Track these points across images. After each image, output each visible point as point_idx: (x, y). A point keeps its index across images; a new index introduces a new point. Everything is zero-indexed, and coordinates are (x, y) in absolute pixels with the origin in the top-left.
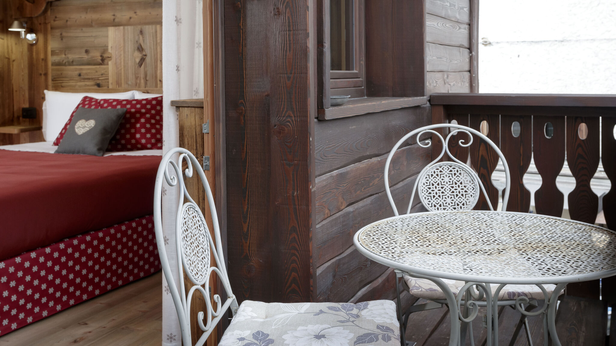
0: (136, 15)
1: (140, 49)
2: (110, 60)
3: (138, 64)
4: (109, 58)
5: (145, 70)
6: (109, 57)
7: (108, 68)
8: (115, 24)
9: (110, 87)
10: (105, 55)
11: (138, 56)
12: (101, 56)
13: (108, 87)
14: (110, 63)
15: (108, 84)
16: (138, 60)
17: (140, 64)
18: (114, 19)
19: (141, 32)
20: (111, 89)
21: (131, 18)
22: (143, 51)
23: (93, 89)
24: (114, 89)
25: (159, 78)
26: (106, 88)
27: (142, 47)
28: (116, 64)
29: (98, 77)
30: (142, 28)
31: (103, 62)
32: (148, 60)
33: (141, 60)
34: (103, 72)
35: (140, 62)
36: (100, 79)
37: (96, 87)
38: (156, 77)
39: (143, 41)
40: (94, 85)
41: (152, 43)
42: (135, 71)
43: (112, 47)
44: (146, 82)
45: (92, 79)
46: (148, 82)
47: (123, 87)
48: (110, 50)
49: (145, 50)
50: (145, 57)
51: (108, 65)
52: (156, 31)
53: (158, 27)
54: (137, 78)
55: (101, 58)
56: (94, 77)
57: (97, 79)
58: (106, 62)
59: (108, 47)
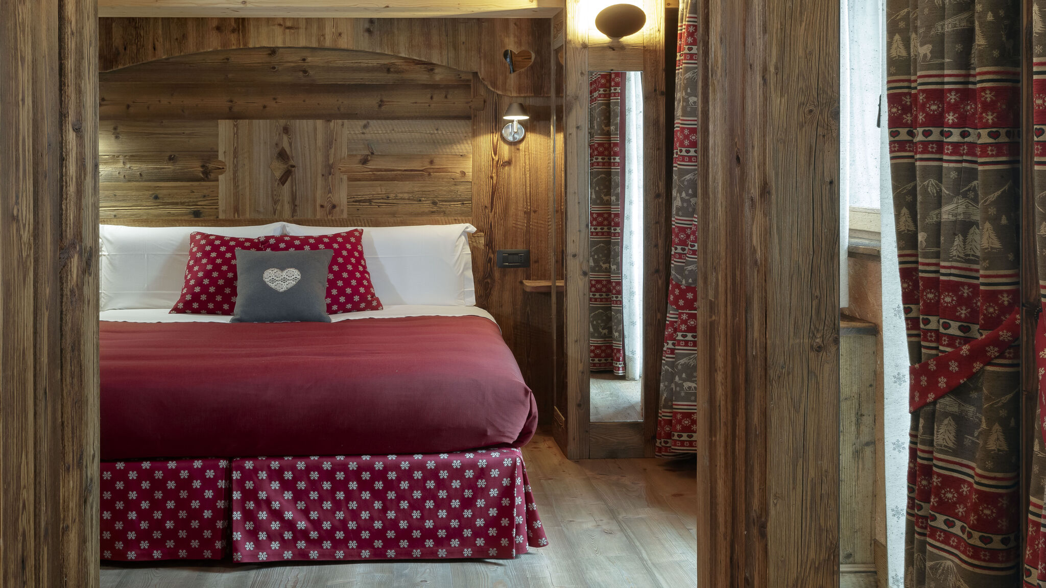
0: (276, 102)
1: (282, 156)
2: (221, 173)
3: (280, 179)
4: (220, 170)
5: (292, 191)
6: (220, 169)
7: (218, 186)
8: (234, 116)
9: (222, 216)
10: (211, 166)
11: (279, 169)
12: (203, 166)
13: (217, 217)
14: (221, 177)
15: (218, 212)
16: (278, 174)
17: (283, 180)
18: (230, 108)
19: (286, 130)
20: (223, 220)
21: (265, 107)
22: (288, 158)
23: (185, 220)
24: (229, 220)
25: (319, 202)
26: (212, 218)
27: (288, 153)
28: (234, 179)
29: (195, 200)
30: (288, 123)
31: (207, 177)
32: (298, 173)
33: (284, 174)
34: (205, 192)
35: (282, 176)
36: (199, 203)
37: (191, 217)
38: (315, 201)
39: (290, 144)
40: (186, 214)
41: (307, 147)
42: (272, 191)
43: (225, 152)
44: (294, 208)
45: (182, 204)
46: (297, 208)
47: (248, 216)
48: (221, 157)
49: (292, 157)
50: (293, 169)
51: (217, 180)
52: (315, 129)
53: (319, 123)
54: (275, 202)
55: (202, 170)
56: (187, 200)
57: (194, 204)
58: (212, 176)
59: (218, 151)
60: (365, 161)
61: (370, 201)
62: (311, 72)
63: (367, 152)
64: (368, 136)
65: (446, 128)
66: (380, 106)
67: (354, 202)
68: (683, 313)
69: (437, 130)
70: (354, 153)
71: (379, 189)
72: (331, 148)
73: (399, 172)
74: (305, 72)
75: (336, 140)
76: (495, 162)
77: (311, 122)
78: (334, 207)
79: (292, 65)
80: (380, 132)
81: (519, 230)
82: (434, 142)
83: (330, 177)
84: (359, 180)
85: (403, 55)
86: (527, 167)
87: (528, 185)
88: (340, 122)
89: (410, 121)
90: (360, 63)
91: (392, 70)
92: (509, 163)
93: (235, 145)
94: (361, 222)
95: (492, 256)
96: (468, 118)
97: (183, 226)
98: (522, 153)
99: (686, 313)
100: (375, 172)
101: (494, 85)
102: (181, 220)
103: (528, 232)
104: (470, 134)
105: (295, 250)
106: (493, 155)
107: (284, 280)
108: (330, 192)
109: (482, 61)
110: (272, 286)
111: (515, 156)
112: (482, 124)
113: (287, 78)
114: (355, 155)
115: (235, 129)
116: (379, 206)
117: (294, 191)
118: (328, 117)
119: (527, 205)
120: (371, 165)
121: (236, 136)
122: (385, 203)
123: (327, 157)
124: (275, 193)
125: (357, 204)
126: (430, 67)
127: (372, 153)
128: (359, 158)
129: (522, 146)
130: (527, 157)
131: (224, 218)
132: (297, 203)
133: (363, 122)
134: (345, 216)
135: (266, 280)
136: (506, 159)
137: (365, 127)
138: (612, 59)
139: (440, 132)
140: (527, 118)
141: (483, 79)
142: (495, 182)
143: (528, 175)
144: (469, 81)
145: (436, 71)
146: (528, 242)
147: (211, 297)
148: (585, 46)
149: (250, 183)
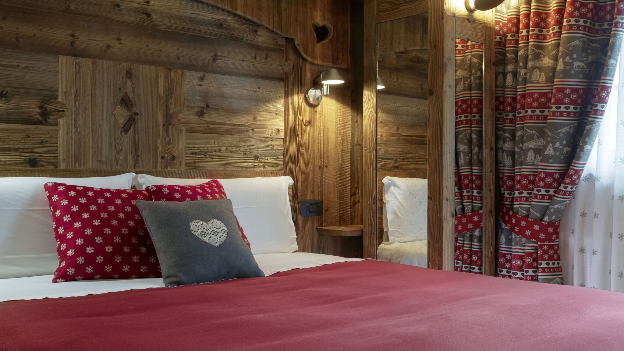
0: (120, 43)
1: (126, 102)
2: (61, 117)
3: (124, 127)
4: (60, 113)
5: (135, 140)
6: (59, 111)
7: (57, 131)
8: (74, 52)
9: (61, 166)
10: (49, 107)
11: (122, 115)
12: (41, 107)
13: (57, 167)
14: (61, 121)
15: (57, 161)
16: (121, 121)
18: (72, 44)
19: (129, 74)
20: (63, 170)
21: (108, 47)
22: (132, 105)
23: (19, 170)
24: (69, 171)
25: (159, 154)
26: (51, 168)
27: (131, 99)
28: (75, 124)
29: (31, 146)
30: (132, 67)
31: (45, 120)
32: (141, 122)
33: (127, 121)
34: (43, 137)
35: (126, 124)
36: (36, 150)
37: (25, 166)
38: (156, 151)
39: (134, 90)
40: (21, 163)
41: (150, 94)
42: (115, 140)
43: (65, 93)
44: (136, 159)
45: (16, 150)
46: (140, 159)
47: (89, 166)
48: (61, 98)
49: (135, 105)
50: (136, 117)
51: (57, 124)
52: (157, 77)
53: (161, 70)
54: (118, 152)
55: (39, 111)
56: (20, 146)
57: (29, 150)
58: (51, 119)
59: (58, 91)
60: (201, 113)
61: (205, 154)
62: (154, 17)
63: (203, 105)
64: (204, 88)
65: (266, 88)
66: (214, 60)
67: (191, 154)
68: (544, 245)
69: (259, 88)
70: (192, 104)
71: (212, 142)
72: (171, 98)
73: (229, 127)
74: (148, 15)
75: (176, 90)
76: (300, 122)
77: (153, 68)
78: (173, 158)
79: (136, 5)
80: (214, 85)
81: (316, 183)
82: (256, 100)
83: (170, 127)
84: (196, 132)
85: (239, 12)
86: (322, 127)
87: (322, 143)
88: (179, 71)
89: (238, 78)
90: (198, 14)
91: (224, 26)
92: (309, 123)
93: (77, 86)
94: (197, 174)
95: (297, 206)
96: (281, 79)
97: (17, 176)
98: (318, 115)
99: (547, 245)
100: (210, 125)
101: (306, 51)
102: (14, 170)
103: (321, 184)
104: (283, 95)
105: (191, 200)
106: (299, 116)
107: (215, 233)
108: (170, 143)
109: (298, 29)
110: (206, 239)
111: (314, 117)
112: (291, 87)
113: (131, 18)
114: (193, 107)
115: (77, 67)
116: (212, 158)
117: (137, 140)
118: (169, 66)
119: (321, 160)
120: (206, 118)
121: (78, 75)
122: (218, 156)
123: (167, 107)
124: (118, 142)
125: (194, 156)
126: (254, 28)
127: (208, 106)
128: (196, 110)
129: (318, 109)
130: (321, 118)
131: (63, 167)
132: (140, 152)
133: (199, 74)
134: (183, 168)
135: (196, 234)
136: (308, 119)
137: (202, 78)
138: (468, 30)
139: (261, 91)
140: (341, 82)
141: (298, 45)
142: (300, 139)
143: (322, 135)
144: (282, 46)
145: (259, 33)
146: (321, 194)
147: (109, 258)
148: (454, 16)
149: (92, 130)
